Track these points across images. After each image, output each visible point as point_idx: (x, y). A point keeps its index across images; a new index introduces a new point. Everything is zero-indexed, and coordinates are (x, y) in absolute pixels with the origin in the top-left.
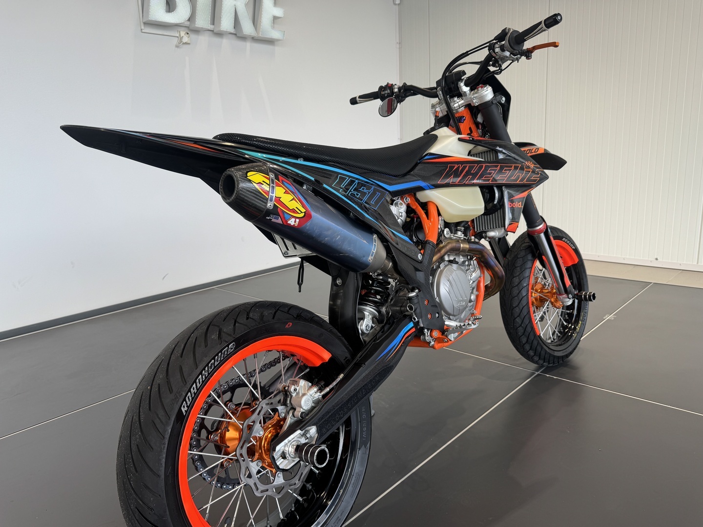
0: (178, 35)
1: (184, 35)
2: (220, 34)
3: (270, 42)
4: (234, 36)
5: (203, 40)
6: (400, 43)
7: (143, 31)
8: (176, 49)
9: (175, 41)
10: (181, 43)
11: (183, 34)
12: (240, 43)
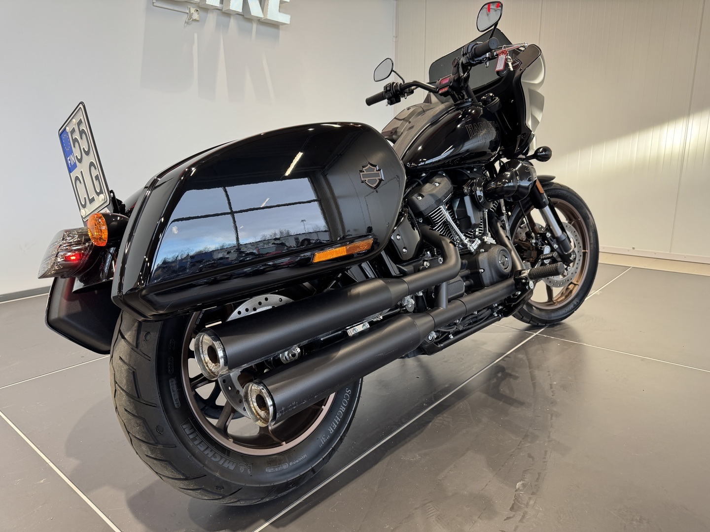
0: (188, 12)
1: (193, 12)
2: (228, 14)
3: (275, 25)
4: (240, 16)
5: (212, 18)
6: (396, 37)
7: (155, 4)
8: (186, 25)
9: (185, 17)
10: (191, 21)
11: (193, 10)
12: (246, 24)
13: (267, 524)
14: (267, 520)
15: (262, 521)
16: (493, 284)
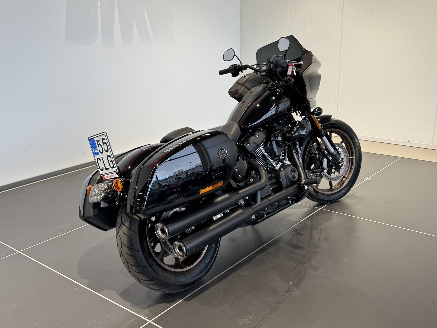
13: (181, 300)
14: (181, 299)
15: (179, 299)
16: (287, 187)
